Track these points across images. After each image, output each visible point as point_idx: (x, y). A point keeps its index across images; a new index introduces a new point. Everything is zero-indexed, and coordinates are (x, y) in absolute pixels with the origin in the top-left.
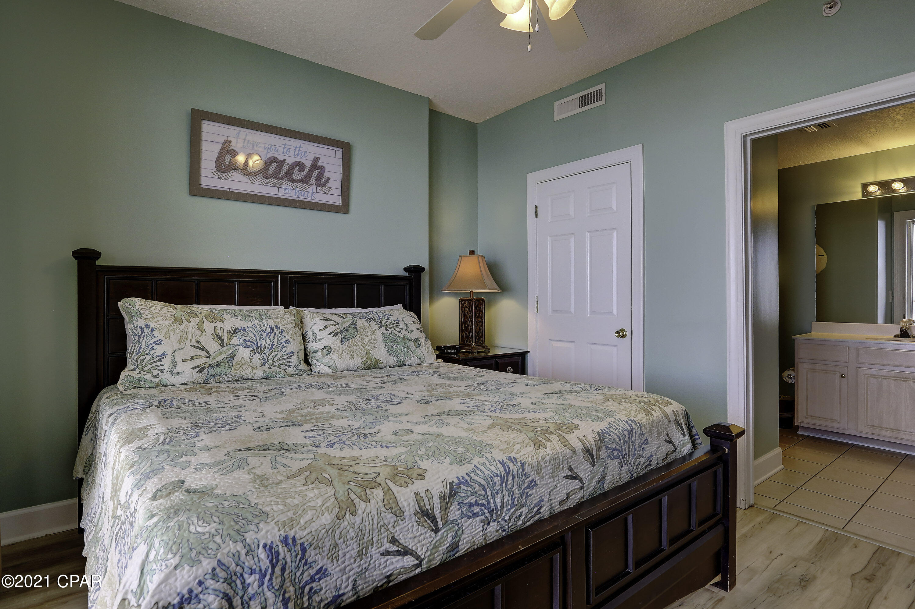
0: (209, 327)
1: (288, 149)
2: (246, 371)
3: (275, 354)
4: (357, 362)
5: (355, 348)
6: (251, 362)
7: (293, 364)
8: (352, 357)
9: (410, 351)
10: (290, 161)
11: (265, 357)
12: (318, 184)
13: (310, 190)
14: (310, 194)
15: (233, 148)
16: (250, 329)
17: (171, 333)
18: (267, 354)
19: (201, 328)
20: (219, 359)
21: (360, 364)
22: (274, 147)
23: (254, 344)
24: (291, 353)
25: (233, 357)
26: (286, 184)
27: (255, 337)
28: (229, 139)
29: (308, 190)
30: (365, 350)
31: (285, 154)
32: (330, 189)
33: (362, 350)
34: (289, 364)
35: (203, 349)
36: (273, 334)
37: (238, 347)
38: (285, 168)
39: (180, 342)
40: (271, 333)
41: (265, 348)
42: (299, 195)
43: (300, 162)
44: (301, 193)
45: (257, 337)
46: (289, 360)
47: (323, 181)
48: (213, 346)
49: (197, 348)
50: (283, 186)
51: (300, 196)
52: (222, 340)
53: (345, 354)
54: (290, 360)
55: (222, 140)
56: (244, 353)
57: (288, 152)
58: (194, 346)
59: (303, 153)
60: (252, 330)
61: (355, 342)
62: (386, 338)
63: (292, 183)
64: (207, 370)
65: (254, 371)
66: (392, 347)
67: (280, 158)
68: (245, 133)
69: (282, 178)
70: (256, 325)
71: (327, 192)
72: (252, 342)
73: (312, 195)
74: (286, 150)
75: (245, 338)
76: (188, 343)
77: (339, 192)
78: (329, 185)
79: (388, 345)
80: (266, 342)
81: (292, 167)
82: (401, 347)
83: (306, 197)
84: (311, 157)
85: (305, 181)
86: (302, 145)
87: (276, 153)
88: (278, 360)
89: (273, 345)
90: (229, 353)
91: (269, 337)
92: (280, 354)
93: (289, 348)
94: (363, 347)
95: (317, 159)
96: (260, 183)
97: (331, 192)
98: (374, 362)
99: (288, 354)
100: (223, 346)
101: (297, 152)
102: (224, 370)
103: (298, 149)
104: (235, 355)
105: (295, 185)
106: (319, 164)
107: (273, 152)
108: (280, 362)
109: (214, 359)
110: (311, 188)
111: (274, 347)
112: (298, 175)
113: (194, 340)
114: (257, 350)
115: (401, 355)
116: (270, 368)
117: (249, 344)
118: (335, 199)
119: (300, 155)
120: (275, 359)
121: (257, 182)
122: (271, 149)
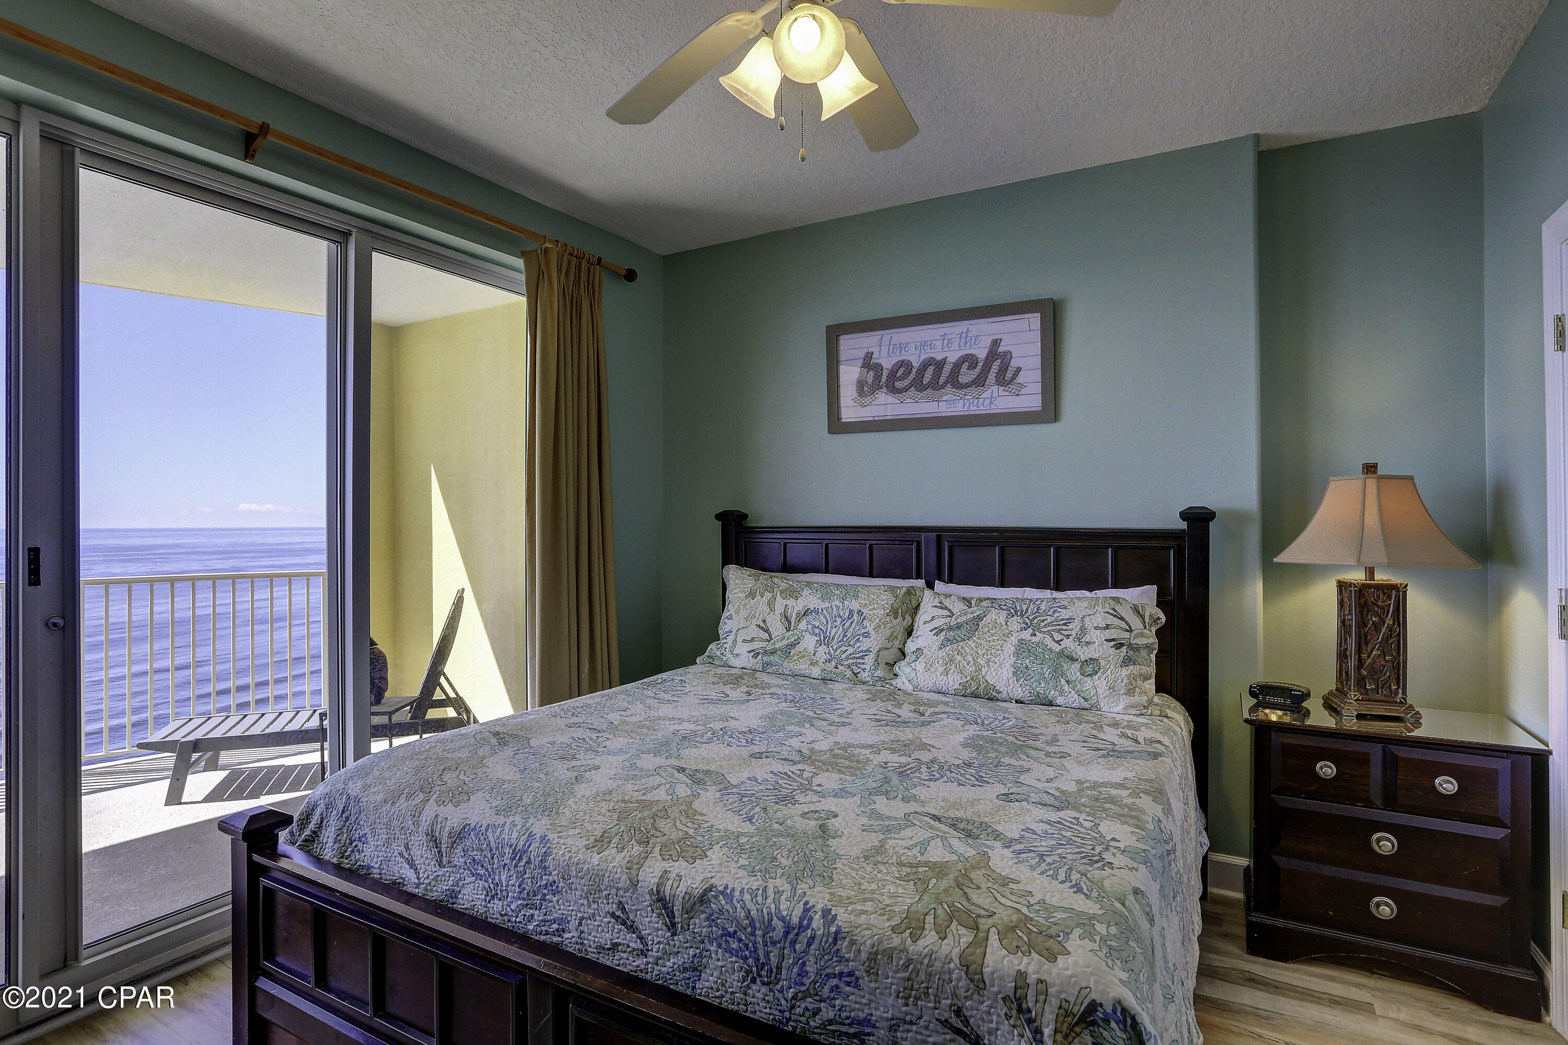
0: (780, 604)
1: (949, 339)
2: (802, 666)
3: (844, 648)
4: (953, 681)
5: (959, 658)
6: (814, 655)
7: (868, 667)
8: (946, 673)
9: (1063, 681)
10: (953, 357)
11: (832, 651)
12: (1002, 381)
13: (987, 394)
14: (987, 402)
15: (875, 361)
16: (824, 611)
17: (742, 607)
18: (835, 647)
19: (771, 605)
20: (778, 645)
21: (957, 686)
22: (929, 343)
23: (823, 632)
24: (866, 651)
25: (795, 645)
26: (949, 394)
27: (827, 622)
28: (871, 350)
29: (984, 396)
30: (974, 664)
31: (946, 349)
32: (1022, 386)
33: (968, 663)
34: (863, 667)
35: (767, 631)
36: (850, 621)
37: (804, 633)
38: (947, 369)
39: (746, 619)
40: (849, 619)
41: (833, 638)
42: (969, 406)
43: (967, 355)
44: (973, 402)
45: (830, 623)
46: (861, 661)
47: (1009, 375)
48: (778, 628)
49: (762, 628)
50: (945, 398)
51: (972, 408)
52: (790, 623)
53: (937, 665)
54: (863, 661)
55: (862, 354)
56: (809, 642)
57: (950, 345)
58: (759, 626)
59: (973, 339)
60: (826, 613)
61: (962, 648)
62: (1022, 648)
63: (957, 391)
64: (760, 656)
65: (811, 667)
66: (1027, 667)
67: (939, 357)
68: (889, 336)
69: (943, 387)
70: (834, 607)
71: (1017, 392)
72: (821, 629)
73: (991, 402)
74: (946, 342)
75: (814, 623)
76: (755, 622)
77: (1038, 388)
78: (1019, 379)
79: (1020, 662)
80: (837, 632)
81: (957, 366)
82: (1045, 669)
83: (981, 408)
84: (986, 343)
85: (980, 382)
86: (971, 328)
87: (933, 350)
88: (847, 658)
89: (845, 636)
90: (793, 640)
91: (844, 625)
92: (851, 650)
93: (865, 644)
94: (973, 659)
95: (996, 343)
96: (912, 401)
97: (1023, 391)
98: (983, 686)
99: (862, 651)
100: (788, 630)
101: (963, 340)
102: (777, 660)
103: (964, 335)
104: (798, 643)
105: (963, 392)
106: (1001, 349)
107: (929, 350)
108: (850, 661)
109: (774, 644)
110: (990, 391)
111: (845, 640)
112: (966, 376)
113: (760, 619)
114: (824, 640)
115: (1040, 683)
116: (836, 667)
117: (817, 631)
118: (1031, 399)
119: (968, 344)
120: (843, 656)
121: (908, 401)
122: (925, 347)
